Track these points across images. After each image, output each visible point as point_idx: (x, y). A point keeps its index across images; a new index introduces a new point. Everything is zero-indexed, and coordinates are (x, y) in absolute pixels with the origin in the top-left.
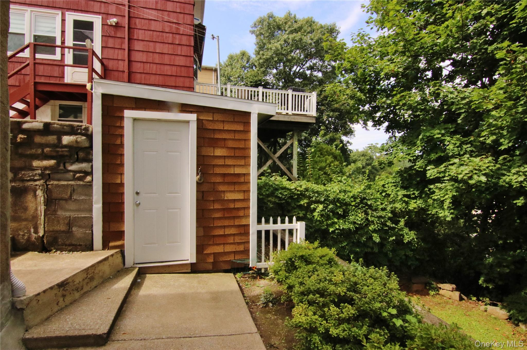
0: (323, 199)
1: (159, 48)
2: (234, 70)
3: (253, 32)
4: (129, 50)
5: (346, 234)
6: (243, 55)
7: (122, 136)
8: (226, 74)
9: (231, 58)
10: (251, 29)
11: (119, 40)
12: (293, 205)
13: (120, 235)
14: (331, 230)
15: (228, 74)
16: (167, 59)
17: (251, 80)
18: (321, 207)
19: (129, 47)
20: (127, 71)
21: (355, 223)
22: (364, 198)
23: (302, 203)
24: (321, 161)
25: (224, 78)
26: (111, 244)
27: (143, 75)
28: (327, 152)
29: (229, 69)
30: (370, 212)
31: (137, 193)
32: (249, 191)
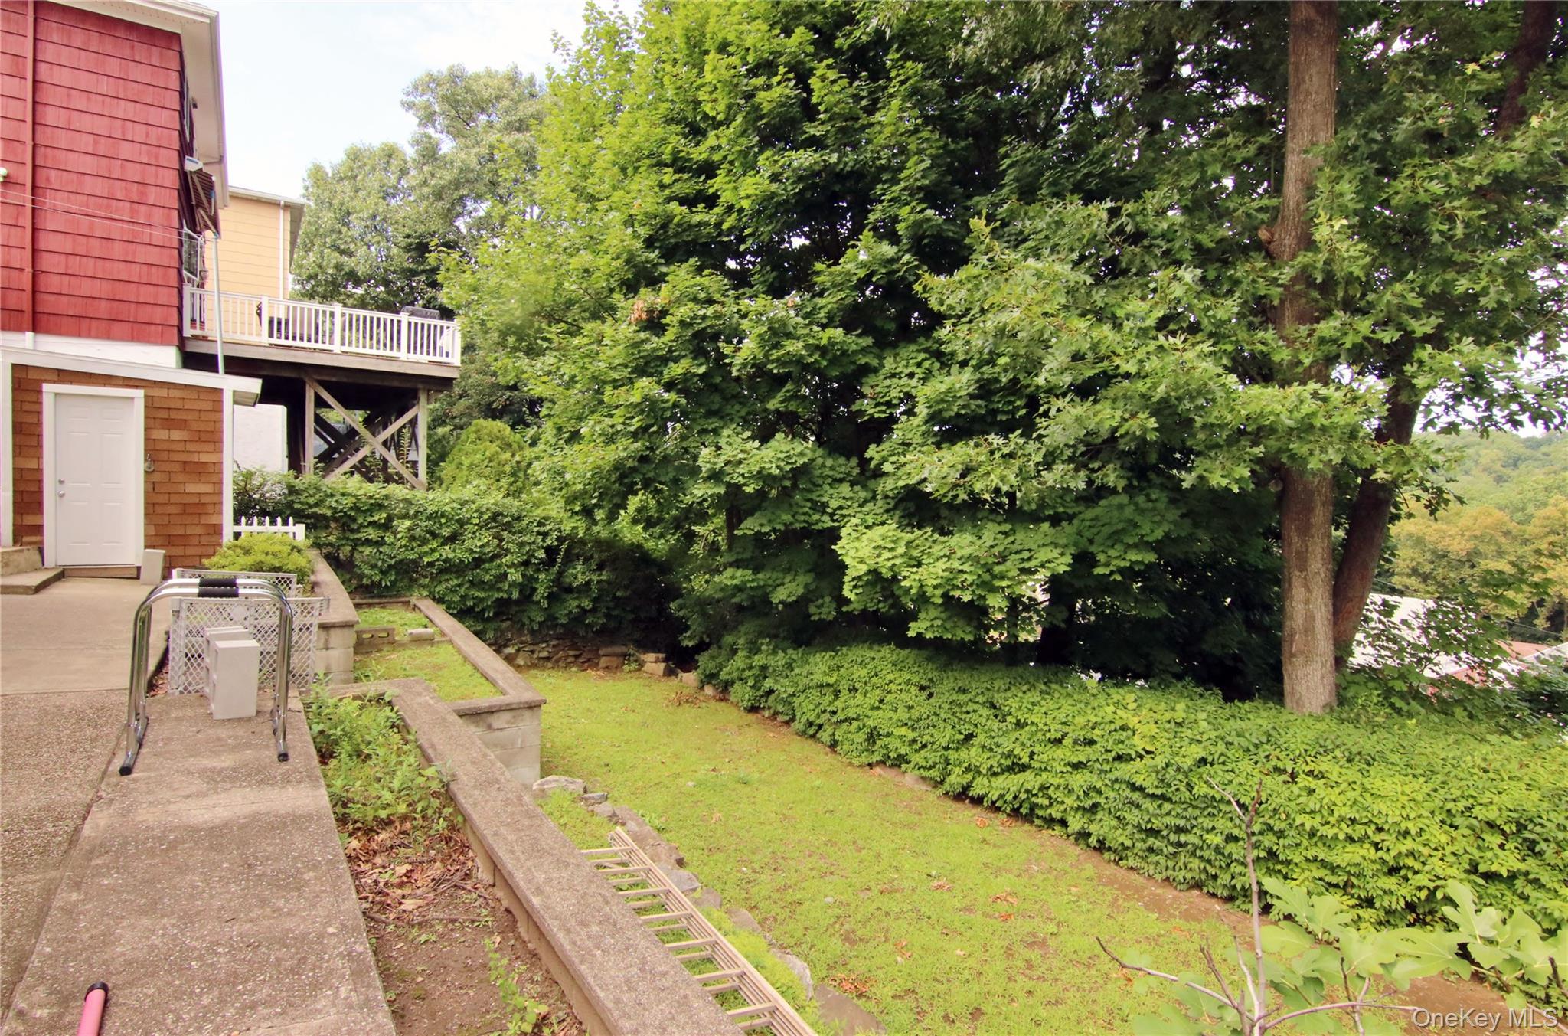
0: (412, 512)
1: (101, 227)
2: (362, 194)
3: (409, 106)
4: (34, 230)
5: (450, 568)
6: (390, 156)
7: (39, 413)
8: (335, 202)
9: (355, 156)
10: (405, 98)
11: (13, 209)
12: (360, 520)
13: (38, 529)
14: (426, 560)
15: (342, 204)
16: (117, 250)
17: (407, 231)
18: (408, 523)
19: (33, 224)
20: (29, 269)
21: (472, 551)
22: (500, 514)
23: (376, 518)
24: (475, 452)
25: (330, 215)
26: (26, 539)
27: (66, 279)
28: (489, 435)
29: (347, 186)
30: (505, 534)
31: (61, 482)
32: (221, 483)
